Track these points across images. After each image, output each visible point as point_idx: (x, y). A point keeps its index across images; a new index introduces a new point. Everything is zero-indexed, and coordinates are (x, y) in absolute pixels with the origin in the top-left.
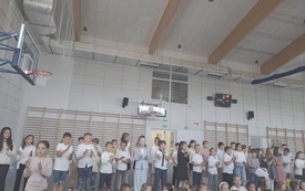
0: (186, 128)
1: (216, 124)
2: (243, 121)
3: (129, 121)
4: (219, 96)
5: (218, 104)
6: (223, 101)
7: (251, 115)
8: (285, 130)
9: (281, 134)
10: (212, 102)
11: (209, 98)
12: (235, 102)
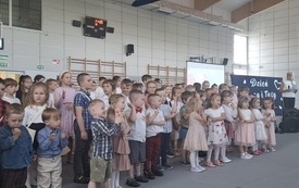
0: (40, 68)
1: (84, 62)
2: (120, 57)
4: (90, 21)
5: (88, 32)
6: (94, 29)
7: (130, 49)
8: (167, 69)
9: (162, 73)
10: (80, 30)
11: (76, 24)
12: (111, 30)
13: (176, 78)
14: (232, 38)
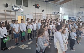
0: (28, 15)
1: (36, 13)
2: (41, 12)
3: (9, 13)
6: (37, 7)
7: (43, 11)
8: (49, 14)
10: (34, 7)
12: (40, 7)
13: (50, 16)
14: (59, 8)
